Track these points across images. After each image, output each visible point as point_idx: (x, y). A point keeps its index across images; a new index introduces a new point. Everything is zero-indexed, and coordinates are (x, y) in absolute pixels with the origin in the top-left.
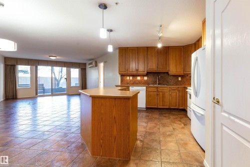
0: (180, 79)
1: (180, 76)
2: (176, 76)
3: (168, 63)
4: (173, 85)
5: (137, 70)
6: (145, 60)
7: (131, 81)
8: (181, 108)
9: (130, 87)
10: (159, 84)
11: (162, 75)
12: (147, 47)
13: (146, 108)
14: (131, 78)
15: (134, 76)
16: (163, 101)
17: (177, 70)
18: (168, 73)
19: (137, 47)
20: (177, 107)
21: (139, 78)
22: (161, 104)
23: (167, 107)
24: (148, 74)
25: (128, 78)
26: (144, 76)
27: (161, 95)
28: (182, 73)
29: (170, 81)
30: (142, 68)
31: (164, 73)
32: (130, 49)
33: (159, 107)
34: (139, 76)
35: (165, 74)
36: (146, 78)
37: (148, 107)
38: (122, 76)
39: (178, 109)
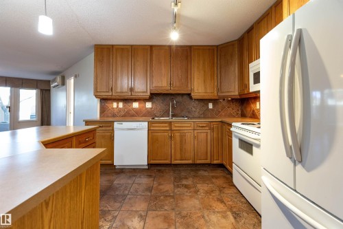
0: (211, 106)
1: (210, 100)
2: (204, 101)
3: (189, 77)
4: (199, 118)
5: (132, 90)
6: (147, 70)
7: (120, 110)
8: (215, 162)
9: (115, 123)
10: (173, 116)
11: (179, 99)
12: (151, 47)
13: (148, 164)
14: (121, 105)
15: (127, 100)
16: (181, 150)
17: (206, 88)
18: (189, 95)
19: (132, 46)
20: (208, 161)
21: (136, 105)
22: (178, 156)
23: (190, 162)
24: (153, 97)
25: (115, 105)
26: (146, 100)
27: (178, 139)
28: (214, 95)
29: (194, 109)
30: (141, 86)
31: (183, 95)
32: (117, 49)
33: (174, 162)
34: (135, 100)
35: (185, 97)
36: (149, 105)
37: (153, 162)
38: (104, 100)
39: (209, 165)
